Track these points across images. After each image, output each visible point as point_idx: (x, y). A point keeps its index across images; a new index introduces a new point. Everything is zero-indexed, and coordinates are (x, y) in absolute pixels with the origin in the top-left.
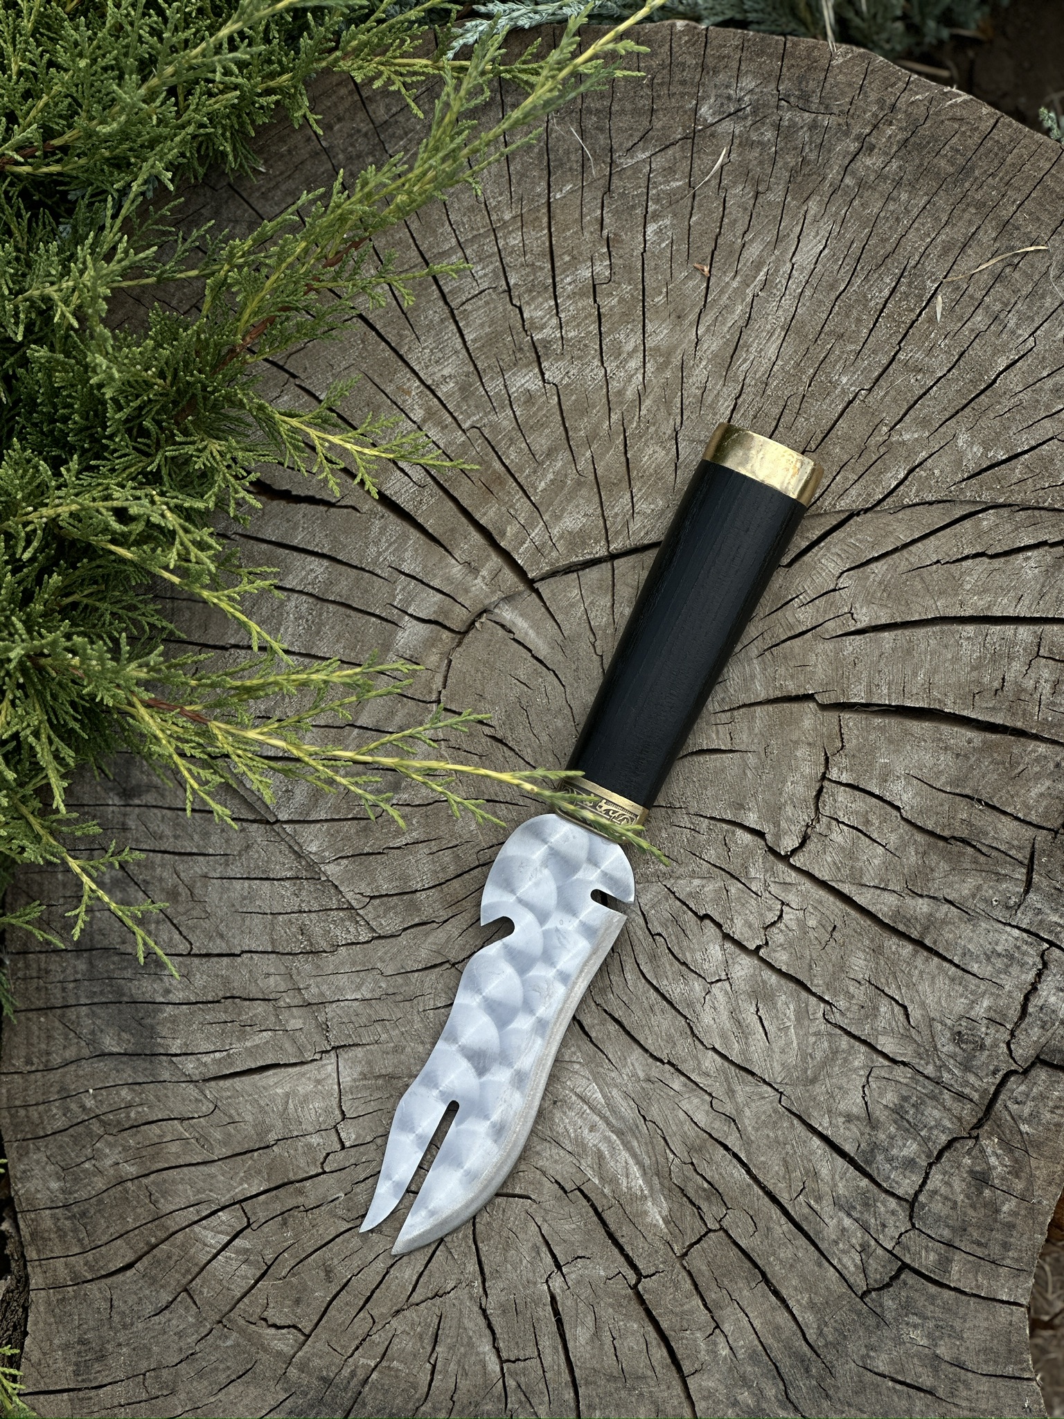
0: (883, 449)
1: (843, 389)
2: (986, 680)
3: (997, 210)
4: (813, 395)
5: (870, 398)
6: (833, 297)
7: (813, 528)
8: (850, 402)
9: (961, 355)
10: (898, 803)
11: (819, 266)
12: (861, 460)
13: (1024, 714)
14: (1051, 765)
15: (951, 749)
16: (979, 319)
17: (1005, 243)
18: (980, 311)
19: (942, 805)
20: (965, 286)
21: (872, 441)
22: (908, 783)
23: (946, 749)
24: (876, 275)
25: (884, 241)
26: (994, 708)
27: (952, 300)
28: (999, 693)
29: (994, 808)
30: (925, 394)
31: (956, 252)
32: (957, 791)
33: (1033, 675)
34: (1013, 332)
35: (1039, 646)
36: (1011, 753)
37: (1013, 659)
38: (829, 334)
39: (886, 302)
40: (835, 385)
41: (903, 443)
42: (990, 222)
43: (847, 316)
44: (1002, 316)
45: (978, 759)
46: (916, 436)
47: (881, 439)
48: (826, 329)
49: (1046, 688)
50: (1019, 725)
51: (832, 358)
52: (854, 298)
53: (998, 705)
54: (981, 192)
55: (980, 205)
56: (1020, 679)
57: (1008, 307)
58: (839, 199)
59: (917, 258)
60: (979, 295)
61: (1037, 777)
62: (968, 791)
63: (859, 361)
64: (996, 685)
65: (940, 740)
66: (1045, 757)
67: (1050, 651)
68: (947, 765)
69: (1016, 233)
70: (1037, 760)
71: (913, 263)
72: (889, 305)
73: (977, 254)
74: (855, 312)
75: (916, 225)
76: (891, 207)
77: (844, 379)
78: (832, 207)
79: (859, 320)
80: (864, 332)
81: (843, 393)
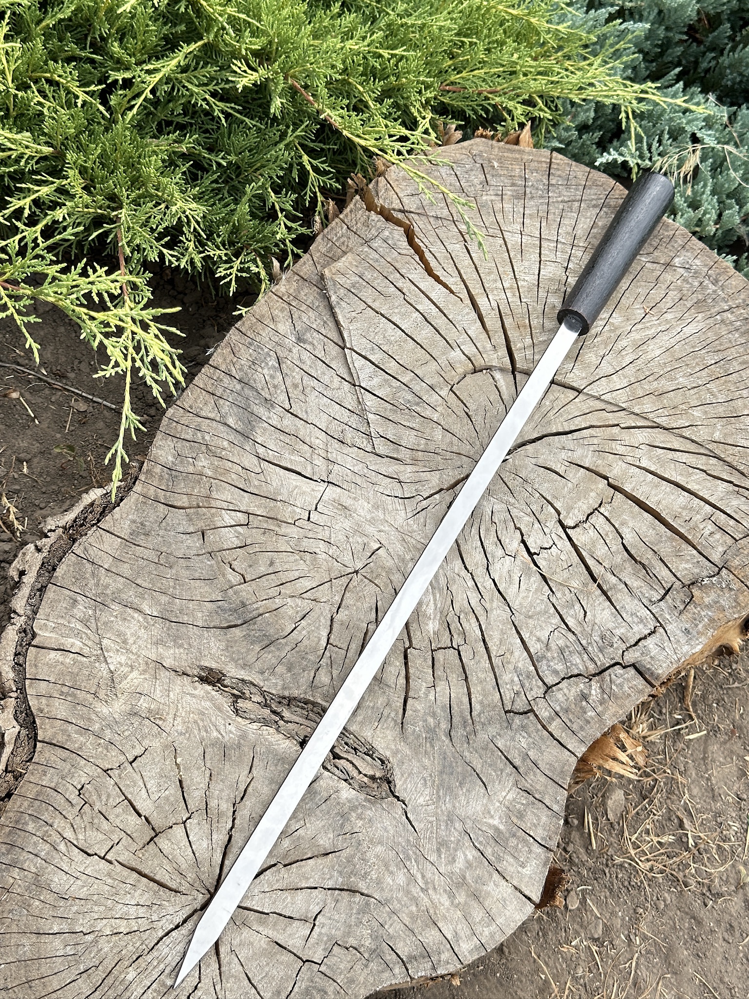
0: (683, 412)
2: (684, 514)
4: (665, 377)
5: (688, 392)
6: (691, 350)
8: (679, 389)
9: (732, 400)
10: (623, 536)
11: (691, 337)
12: (673, 410)
14: (695, 560)
15: (656, 531)
19: (641, 548)
21: (681, 407)
22: (631, 532)
23: (653, 529)
24: (712, 354)
25: (721, 345)
26: (682, 526)
27: (738, 380)
28: (687, 522)
29: (663, 562)
30: (710, 404)
32: (651, 547)
33: (704, 524)
35: (712, 516)
36: (681, 547)
37: (699, 514)
38: (683, 361)
41: (693, 415)
43: (693, 360)
45: (665, 541)
46: (699, 415)
47: (685, 408)
48: (683, 359)
49: (707, 532)
51: (680, 370)
52: (699, 356)
53: (684, 526)
56: (698, 522)
58: (711, 321)
59: (731, 358)
61: (687, 561)
62: (655, 549)
63: (690, 377)
64: (688, 518)
66: (694, 556)
67: (715, 520)
68: (651, 535)
70: (690, 555)
71: (729, 358)
72: (712, 366)
74: (697, 360)
75: (736, 347)
76: (730, 336)
77: (681, 379)
78: (707, 322)
79: (697, 364)
80: (698, 369)
81: (678, 384)
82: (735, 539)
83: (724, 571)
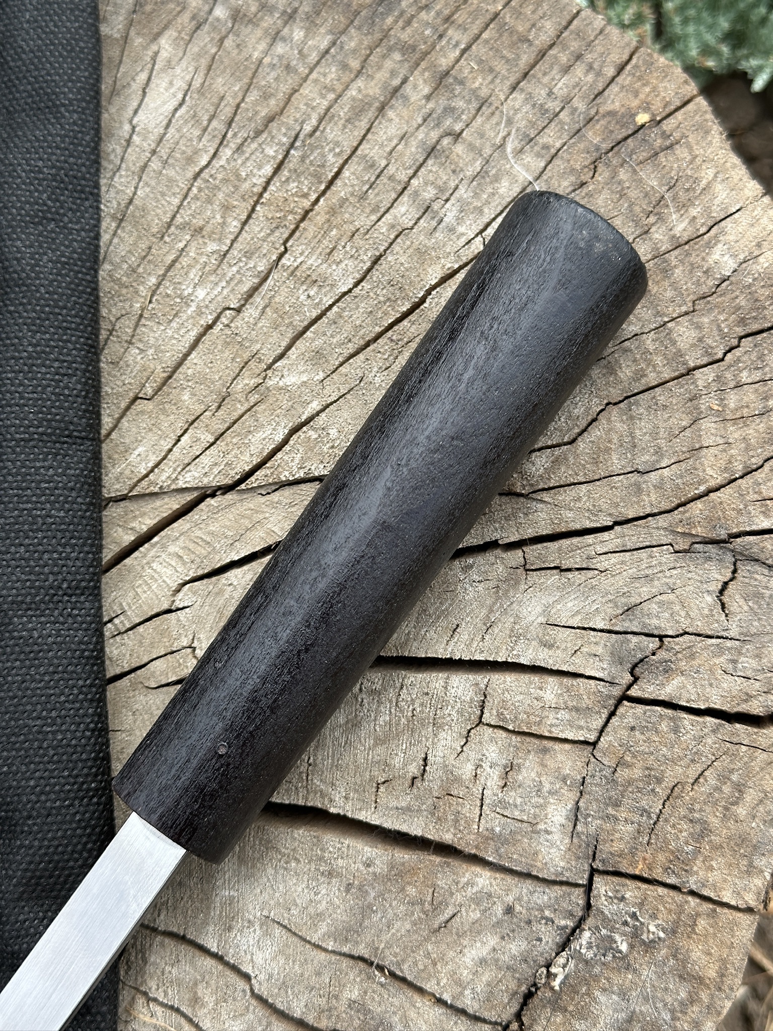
0: (253, 399)
1: (198, 307)
2: (397, 761)
3: (432, 57)
4: (153, 316)
5: (238, 322)
6: (190, 174)
7: (143, 515)
8: (210, 327)
9: (376, 261)
10: (247, 968)
11: (172, 130)
12: (220, 412)
13: (456, 821)
14: (499, 910)
15: (339, 875)
16: (403, 209)
17: (443, 102)
18: (405, 198)
19: (318, 974)
20: (383, 163)
21: (239, 386)
22: (267, 934)
23: (330, 874)
24: (254, 146)
25: (266, 96)
26: (408, 809)
27: (364, 183)
28: (418, 783)
29: (403, 980)
30: (319, 318)
31: (371, 114)
32: (345, 950)
33: (472, 755)
34: (452, 230)
35: (482, 708)
36: (434, 887)
37: (441, 727)
38: (183, 227)
39: (268, 183)
40: (186, 301)
41: (284, 389)
42: (422, 74)
43: (209, 201)
44: (436, 206)
45: (381, 895)
46: (304, 378)
47: (253, 382)
48: (179, 220)
49: (492, 778)
50: (448, 838)
51: (184, 261)
52: (220, 176)
53: (415, 805)
54: (409, 30)
55: (407, 49)
56: (451, 760)
57: (446, 195)
58: (204, 38)
59: (314, 122)
60: (403, 176)
61: (476, 930)
62: (362, 950)
63: (224, 266)
64: (414, 769)
65: (321, 859)
66: (490, 895)
67: (500, 715)
68: (330, 903)
69: (458, 89)
70: (476, 900)
71: (308, 128)
72: (272, 188)
73: (401, 117)
74: (221, 196)
75: (314, 75)
76: (280, 49)
77: (201, 293)
78: (194, 49)
79: (227, 208)
80: (234, 225)
81: (200, 313)
82: (585, 743)
83: (601, 886)
